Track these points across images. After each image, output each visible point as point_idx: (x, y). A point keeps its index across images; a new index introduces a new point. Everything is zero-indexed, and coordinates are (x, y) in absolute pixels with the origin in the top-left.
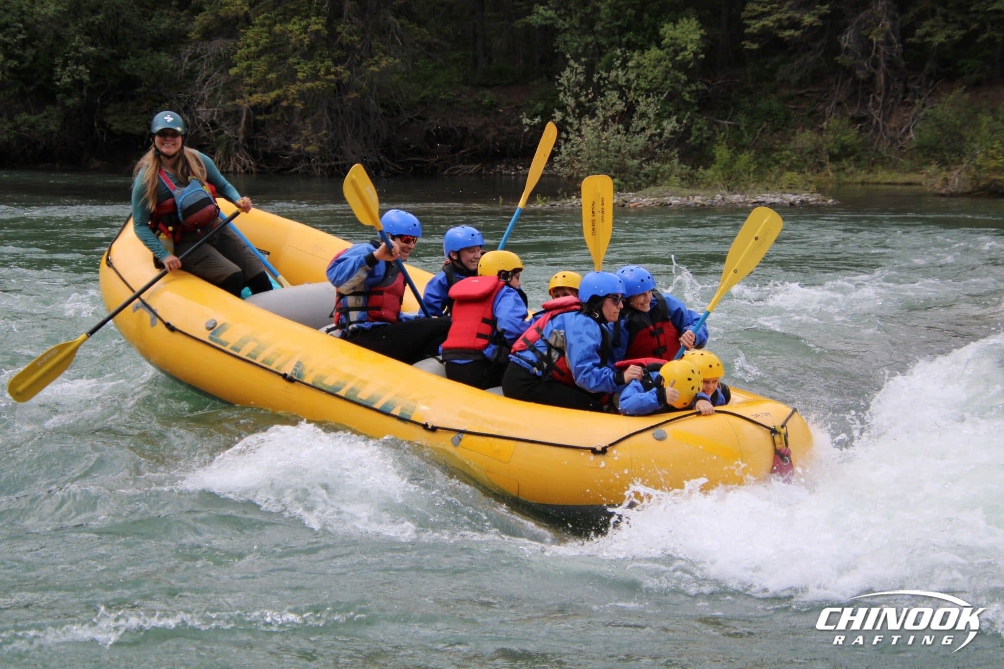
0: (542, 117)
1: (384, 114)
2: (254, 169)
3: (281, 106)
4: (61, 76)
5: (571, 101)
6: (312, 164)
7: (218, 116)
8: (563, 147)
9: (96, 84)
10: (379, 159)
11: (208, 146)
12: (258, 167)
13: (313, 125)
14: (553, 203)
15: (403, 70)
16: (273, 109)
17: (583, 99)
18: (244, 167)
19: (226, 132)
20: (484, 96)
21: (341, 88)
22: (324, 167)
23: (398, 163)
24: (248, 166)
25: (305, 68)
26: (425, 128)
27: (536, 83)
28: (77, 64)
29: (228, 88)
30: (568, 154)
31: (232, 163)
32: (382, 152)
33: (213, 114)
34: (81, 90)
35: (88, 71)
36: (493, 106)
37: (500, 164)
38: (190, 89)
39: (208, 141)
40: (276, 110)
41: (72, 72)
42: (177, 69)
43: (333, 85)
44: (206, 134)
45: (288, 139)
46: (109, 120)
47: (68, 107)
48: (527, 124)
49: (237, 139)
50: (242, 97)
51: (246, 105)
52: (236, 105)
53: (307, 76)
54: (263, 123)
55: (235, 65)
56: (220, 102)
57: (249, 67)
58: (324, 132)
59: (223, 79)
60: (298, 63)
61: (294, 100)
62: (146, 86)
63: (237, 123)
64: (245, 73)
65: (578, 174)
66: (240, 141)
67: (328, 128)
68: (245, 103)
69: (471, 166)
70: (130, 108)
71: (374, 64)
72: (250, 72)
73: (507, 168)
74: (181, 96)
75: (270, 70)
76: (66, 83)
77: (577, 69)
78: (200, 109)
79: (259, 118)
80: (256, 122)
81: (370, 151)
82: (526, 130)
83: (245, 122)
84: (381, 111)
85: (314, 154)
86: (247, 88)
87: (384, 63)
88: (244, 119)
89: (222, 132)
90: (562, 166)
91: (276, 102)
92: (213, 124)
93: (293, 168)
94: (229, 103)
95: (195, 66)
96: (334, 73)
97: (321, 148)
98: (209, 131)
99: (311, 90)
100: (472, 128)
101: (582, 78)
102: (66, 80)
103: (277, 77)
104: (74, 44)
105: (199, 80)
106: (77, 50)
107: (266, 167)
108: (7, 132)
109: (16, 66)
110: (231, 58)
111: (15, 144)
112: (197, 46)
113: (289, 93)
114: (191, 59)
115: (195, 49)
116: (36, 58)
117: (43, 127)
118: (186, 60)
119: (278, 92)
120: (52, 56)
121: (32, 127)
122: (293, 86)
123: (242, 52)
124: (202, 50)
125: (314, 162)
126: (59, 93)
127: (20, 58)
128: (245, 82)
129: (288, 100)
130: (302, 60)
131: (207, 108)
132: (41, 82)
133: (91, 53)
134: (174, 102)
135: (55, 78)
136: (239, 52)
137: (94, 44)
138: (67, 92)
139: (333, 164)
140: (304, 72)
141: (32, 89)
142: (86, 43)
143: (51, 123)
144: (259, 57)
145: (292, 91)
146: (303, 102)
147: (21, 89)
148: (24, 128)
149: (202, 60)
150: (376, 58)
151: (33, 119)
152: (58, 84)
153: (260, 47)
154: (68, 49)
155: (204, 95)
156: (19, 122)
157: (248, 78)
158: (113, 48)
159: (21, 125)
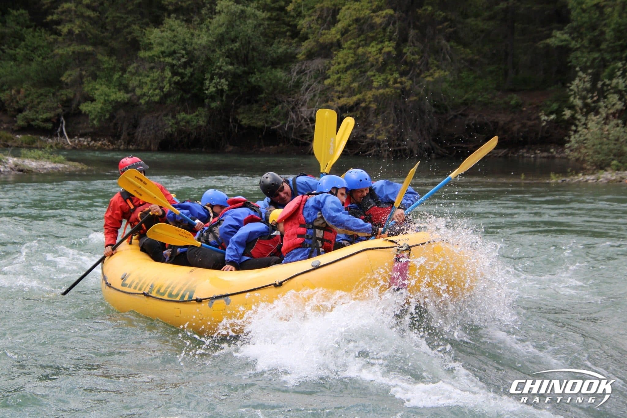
0: (557, 114)
1: (435, 112)
3: (361, 107)
4: (209, 86)
5: (578, 102)
6: (382, 149)
8: (572, 137)
9: (232, 92)
10: (431, 145)
11: (307, 135)
13: (384, 120)
14: (563, 179)
15: (451, 79)
16: (355, 109)
17: (589, 101)
20: (512, 98)
21: (405, 93)
22: (390, 151)
23: (445, 148)
25: (379, 79)
26: (466, 123)
27: (552, 88)
28: (220, 78)
29: (323, 94)
30: (577, 142)
32: (434, 140)
33: (312, 112)
34: (222, 96)
35: (227, 83)
36: (518, 106)
37: (523, 148)
38: (296, 95)
39: (308, 132)
40: (357, 109)
41: (217, 84)
42: (288, 81)
43: (399, 91)
44: (306, 127)
45: (365, 130)
46: (240, 117)
47: (213, 108)
48: (544, 120)
50: (333, 100)
51: (336, 106)
53: (380, 85)
55: (329, 77)
56: (317, 104)
57: (339, 79)
58: (391, 125)
59: (320, 88)
60: (374, 76)
61: (370, 102)
62: (266, 93)
64: (336, 83)
65: (584, 157)
67: (394, 122)
68: (334, 104)
69: (500, 151)
70: (255, 109)
71: (429, 76)
72: (339, 82)
73: (528, 152)
74: (290, 100)
75: (354, 81)
76: (212, 92)
77: (585, 78)
78: (303, 109)
79: (344, 115)
81: (424, 139)
82: (544, 124)
84: (433, 110)
85: (383, 141)
86: (337, 94)
87: (436, 75)
90: (571, 151)
91: (357, 104)
92: (312, 120)
93: (368, 151)
94: (324, 105)
95: (300, 78)
96: (401, 83)
97: (388, 137)
98: (308, 124)
99: (383, 95)
100: (502, 122)
101: (588, 85)
102: (212, 89)
103: (359, 86)
104: (218, 64)
105: (303, 89)
106: (220, 68)
107: (348, 151)
108: (171, 126)
109: (179, 81)
110: (327, 72)
111: (176, 134)
112: (302, 64)
113: (367, 97)
114: (298, 73)
115: (302, 66)
116: (192, 74)
117: (195, 123)
118: (295, 74)
119: (359, 96)
120: (203, 72)
121: (188, 122)
122: (370, 92)
123: (334, 68)
124: (306, 67)
125: (383, 147)
126: (207, 98)
127: (182, 75)
128: (335, 89)
129: (366, 102)
130: (377, 73)
131: (308, 108)
132: (195, 91)
133: (230, 70)
134: (285, 104)
135: (204, 88)
136: (332, 68)
137: (232, 64)
138: (212, 98)
139: (396, 148)
140: (378, 82)
141: (188, 96)
142: (226, 63)
143: (200, 119)
144: (346, 71)
145: (369, 95)
146: (376, 103)
147: (182, 96)
148: (183, 123)
149: (306, 74)
150: (431, 71)
151: (188, 117)
152: (206, 92)
153: (347, 64)
154: (214, 68)
155: (306, 99)
156: (179, 119)
157: (337, 87)
158: (245, 67)
159: (180, 121)
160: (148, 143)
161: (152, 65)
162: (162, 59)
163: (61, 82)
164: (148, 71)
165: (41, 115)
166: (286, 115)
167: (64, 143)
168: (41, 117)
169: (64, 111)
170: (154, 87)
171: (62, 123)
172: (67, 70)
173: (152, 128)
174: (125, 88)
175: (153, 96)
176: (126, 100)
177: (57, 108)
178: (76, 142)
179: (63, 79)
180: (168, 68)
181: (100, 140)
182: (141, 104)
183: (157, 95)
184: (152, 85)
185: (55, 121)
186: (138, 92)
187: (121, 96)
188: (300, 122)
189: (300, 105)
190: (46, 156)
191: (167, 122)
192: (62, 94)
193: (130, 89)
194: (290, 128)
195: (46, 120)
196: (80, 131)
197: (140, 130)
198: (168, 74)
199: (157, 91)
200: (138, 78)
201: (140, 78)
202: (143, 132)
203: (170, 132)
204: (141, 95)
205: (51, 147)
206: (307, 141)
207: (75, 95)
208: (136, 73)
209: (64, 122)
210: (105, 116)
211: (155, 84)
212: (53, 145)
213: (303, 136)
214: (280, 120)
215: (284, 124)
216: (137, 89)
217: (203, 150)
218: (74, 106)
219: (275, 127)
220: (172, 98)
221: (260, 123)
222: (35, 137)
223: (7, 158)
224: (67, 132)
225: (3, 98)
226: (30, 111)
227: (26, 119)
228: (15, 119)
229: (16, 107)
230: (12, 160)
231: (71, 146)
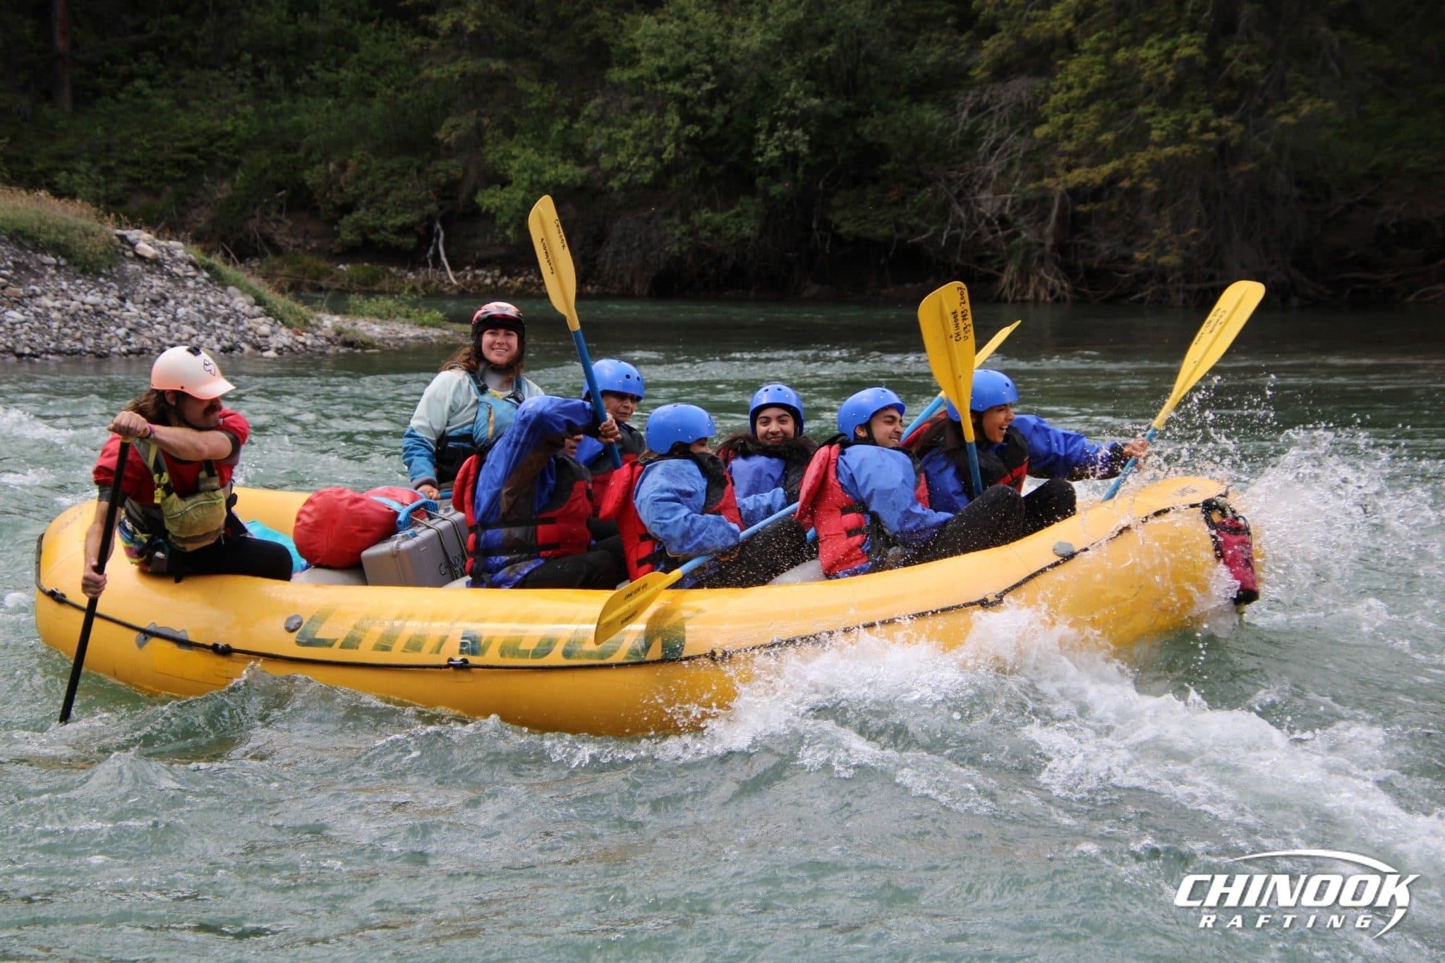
1: (1301, 198)
2: (1068, 296)
3: (1121, 189)
4: (765, 147)
6: (1169, 287)
7: (1013, 207)
9: (819, 159)
10: (1289, 275)
11: (993, 257)
12: (1075, 292)
13: (1174, 219)
15: (1341, 119)
16: (1106, 194)
18: (1052, 293)
19: (1024, 235)
21: (1225, 153)
22: (1189, 292)
23: (1324, 283)
24: (1058, 291)
25: (1166, 122)
26: (1376, 222)
28: (791, 127)
29: (1031, 160)
31: (1032, 286)
32: (1296, 264)
33: (1004, 204)
34: (795, 169)
35: (807, 138)
38: (967, 164)
39: (994, 249)
40: (1111, 195)
41: (783, 140)
42: (949, 131)
43: (1212, 149)
44: (990, 237)
45: (1129, 244)
46: (836, 218)
47: (774, 197)
49: (1042, 245)
50: (1053, 175)
51: (1061, 188)
52: (1043, 188)
53: (1168, 136)
54: (1087, 217)
55: (1045, 121)
56: (1017, 184)
57: (1069, 124)
58: (1193, 231)
59: (1022, 145)
60: (1153, 114)
61: (1142, 177)
62: (896, 160)
63: (1043, 218)
64: (1061, 135)
66: (1047, 249)
67: (1199, 224)
68: (1058, 184)
70: (870, 197)
71: (1287, 112)
72: (1069, 132)
74: (953, 174)
75: (1104, 128)
76: (772, 159)
78: (983, 196)
79: (1081, 208)
80: (1075, 215)
81: (1273, 263)
83: (1058, 218)
84: (1296, 192)
85: (1173, 270)
86: (1063, 160)
87: (1305, 110)
88: (1054, 212)
89: (1016, 234)
91: (1112, 181)
92: (1003, 221)
93: (1134, 294)
94: (1032, 185)
95: (978, 124)
96: (1216, 129)
97: (1185, 259)
98: (995, 232)
99: (1173, 159)
102: (773, 153)
103: (1116, 140)
104: (787, 95)
105: (983, 148)
106: (791, 104)
107: (1089, 292)
108: (679, 239)
109: (697, 134)
110: (1040, 108)
111: (690, 259)
112: (983, 91)
113: (1135, 166)
114: (972, 113)
115: (981, 95)
116: (728, 120)
117: (733, 232)
118: (965, 114)
119: (1114, 164)
120: (753, 115)
121: (717, 231)
122: (1142, 154)
123: (1057, 99)
124: (991, 96)
125: (1172, 282)
126: (760, 174)
127: (704, 122)
128: (1060, 149)
129: (1132, 177)
130: (1160, 109)
131: (995, 194)
132: (734, 158)
133: (813, 108)
134: (941, 186)
135: (755, 151)
136: (1053, 98)
137: (818, 94)
138: (773, 173)
139: (1205, 285)
140: (1162, 129)
141: (719, 169)
142: (806, 93)
143: (745, 224)
144: (1086, 106)
145: (1140, 161)
146: (1158, 180)
147: (703, 170)
148: (705, 234)
149: (992, 113)
150: (1292, 101)
151: (718, 218)
152: (759, 159)
153: (1089, 89)
154: (779, 103)
155: (990, 172)
156: (697, 224)
157: (1065, 143)
158: (848, 99)
159: (701, 228)
160: (627, 279)
161: (637, 99)
162: (660, 87)
163: (435, 142)
164: (628, 115)
165: (390, 217)
166: (944, 210)
167: (442, 282)
168: (391, 222)
169: (441, 208)
170: (641, 151)
171: (438, 236)
172: (448, 115)
173: (636, 244)
174: (575, 152)
175: (638, 172)
176: (579, 181)
177: (428, 201)
178: (469, 278)
179: (440, 135)
180: (672, 106)
181: (519, 274)
182: (612, 189)
183: (647, 169)
184: (637, 147)
185: (422, 232)
186: (606, 162)
187: (568, 172)
188: (975, 226)
189: (977, 187)
190: (403, 310)
191: (669, 230)
192: (437, 171)
193: (587, 155)
194: (953, 240)
195: (403, 230)
196: (477, 255)
197: (610, 250)
198: (673, 120)
199: (648, 160)
200: (604, 131)
201: (611, 130)
202: (617, 253)
203: (678, 254)
204: (612, 169)
205: (414, 290)
206: (992, 271)
207: (466, 171)
208: (601, 119)
209: (442, 234)
211: (644, 144)
212: (418, 285)
213: (981, 260)
214: (930, 222)
215: (941, 231)
216: (603, 156)
217: (752, 293)
218: (464, 196)
219: (917, 239)
220: (682, 176)
221: (882, 232)
222: (379, 268)
223: (320, 315)
224: (447, 256)
225: (309, 182)
226: (368, 210)
227: (358, 227)
228: (335, 228)
229: (339, 202)
230: (330, 322)
231: (457, 287)
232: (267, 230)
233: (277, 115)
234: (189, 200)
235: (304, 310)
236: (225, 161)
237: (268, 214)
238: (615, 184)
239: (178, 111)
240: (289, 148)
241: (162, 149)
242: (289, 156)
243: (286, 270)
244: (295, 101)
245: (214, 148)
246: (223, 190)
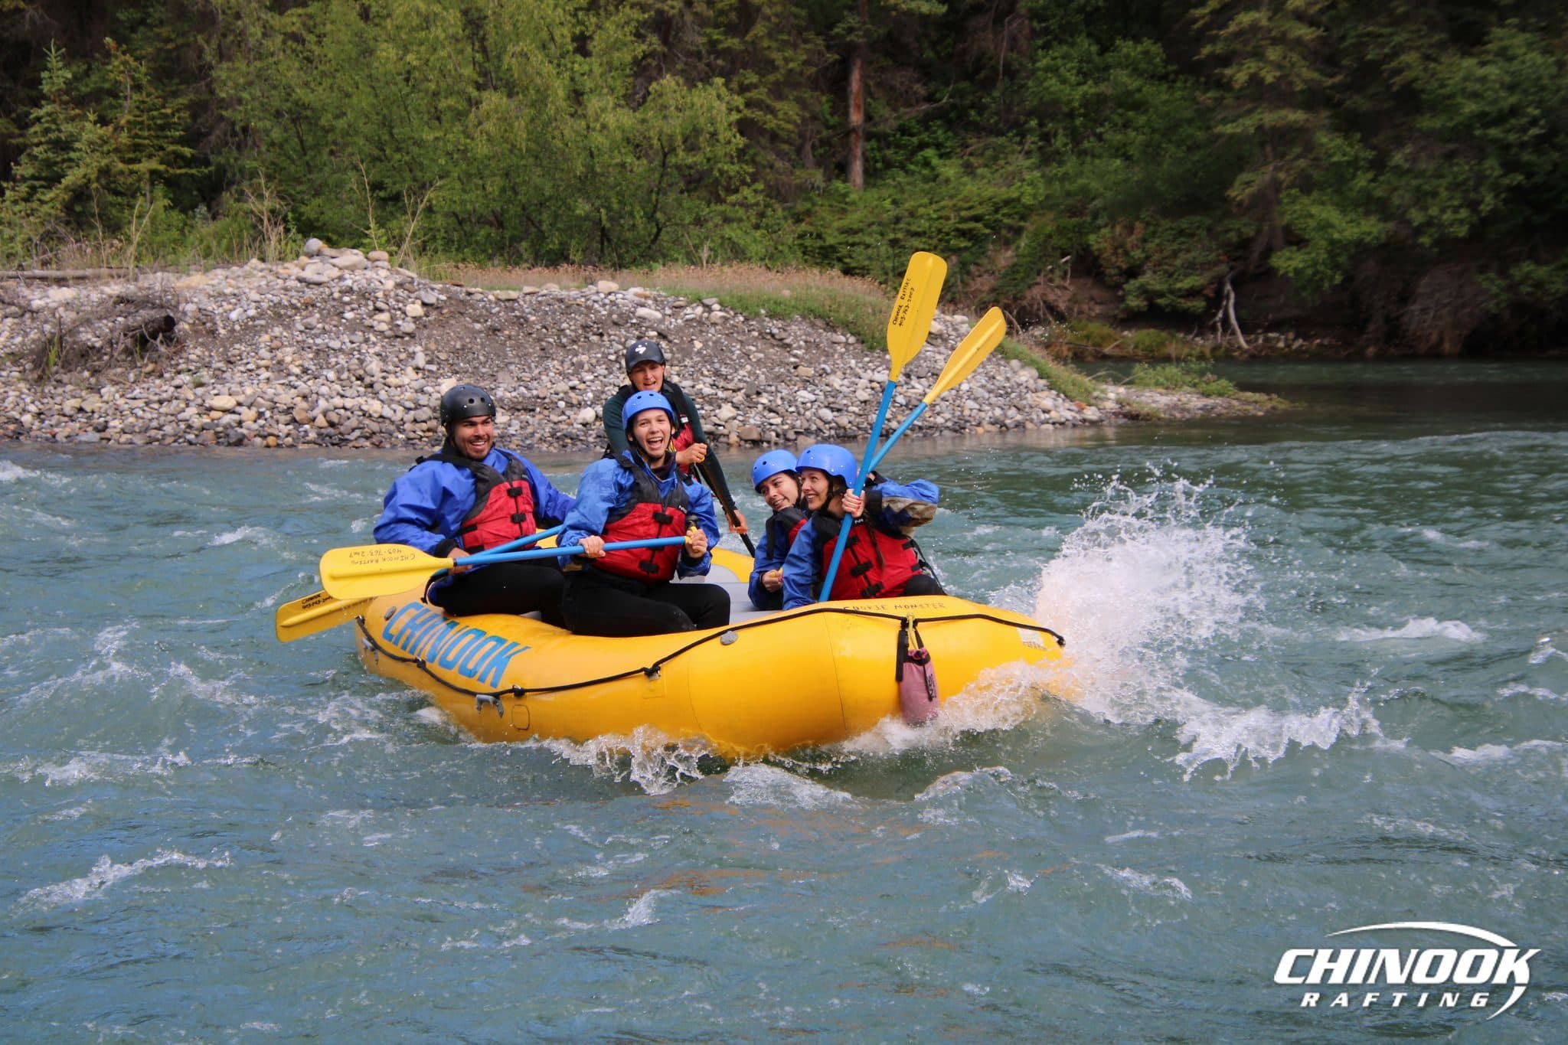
160: (1435, 337)
161: (1451, 146)
162: (1479, 133)
163: (1226, 200)
164: (1440, 164)
165: (1176, 280)
167: (1231, 345)
168: (1179, 285)
169: (1232, 269)
170: (1455, 203)
171: (1228, 297)
172: (1241, 170)
173: (1446, 303)
174: (1381, 207)
175: (1451, 225)
176: (1383, 238)
177: (1217, 263)
178: (1260, 341)
179: (1232, 193)
180: (1492, 154)
181: (1316, 336)
182: (1422, 245)
183: (1461, 222)
184: (1451, 198)
185: (1212, 295)
186: (1417, 217)
187: (1371, 228)
190: (1189, 379)
191: (1484, 286)
192: (1228, 230)
193: (1394, 210)
195: (1192, 293)
196: (1270, 316)
197: (1415, 307)
199: (1464, 213)
200: (1414, 183)
202: (1424, 311)
203: (1494, 311)
204: (1421, 225)
205: (1202, 357)
207: (1259, 231)
208: (1410, 170)
209: (1232, 296)
210: (1332, 278)
211: (1459, 195)
212: (1207, 351)
216: (1412, 210)
218: (1256, 255)
220: (1501, 226)
222: (1164, 334)
223: (1104, 386)
224: (1238, 318)
225: (1095, 247)
226: (1155, 272)
227: (1144, 292)
228: (1120, 293)
229: (1124, 266)
230: (1113, 394)
231: (1246, 351)
232: (1051, 297)
233: (1064, 178)
234: (972, 268)
235: (1086, 381)
236: (1010, 228)
237: (1051, 280)
238: (1425, 240)
239: (965, 179)
240: (1073, 212)
241: (947, 218)
242: (1074, 220)
243: (1070, 336)
244: (1083, 163)
245: (999, 216)
246: (1005, 258)
